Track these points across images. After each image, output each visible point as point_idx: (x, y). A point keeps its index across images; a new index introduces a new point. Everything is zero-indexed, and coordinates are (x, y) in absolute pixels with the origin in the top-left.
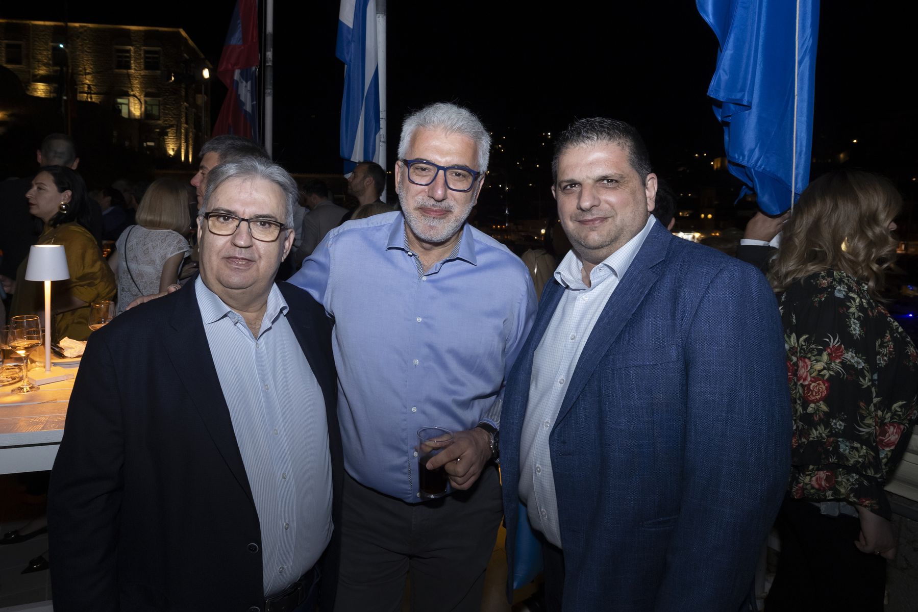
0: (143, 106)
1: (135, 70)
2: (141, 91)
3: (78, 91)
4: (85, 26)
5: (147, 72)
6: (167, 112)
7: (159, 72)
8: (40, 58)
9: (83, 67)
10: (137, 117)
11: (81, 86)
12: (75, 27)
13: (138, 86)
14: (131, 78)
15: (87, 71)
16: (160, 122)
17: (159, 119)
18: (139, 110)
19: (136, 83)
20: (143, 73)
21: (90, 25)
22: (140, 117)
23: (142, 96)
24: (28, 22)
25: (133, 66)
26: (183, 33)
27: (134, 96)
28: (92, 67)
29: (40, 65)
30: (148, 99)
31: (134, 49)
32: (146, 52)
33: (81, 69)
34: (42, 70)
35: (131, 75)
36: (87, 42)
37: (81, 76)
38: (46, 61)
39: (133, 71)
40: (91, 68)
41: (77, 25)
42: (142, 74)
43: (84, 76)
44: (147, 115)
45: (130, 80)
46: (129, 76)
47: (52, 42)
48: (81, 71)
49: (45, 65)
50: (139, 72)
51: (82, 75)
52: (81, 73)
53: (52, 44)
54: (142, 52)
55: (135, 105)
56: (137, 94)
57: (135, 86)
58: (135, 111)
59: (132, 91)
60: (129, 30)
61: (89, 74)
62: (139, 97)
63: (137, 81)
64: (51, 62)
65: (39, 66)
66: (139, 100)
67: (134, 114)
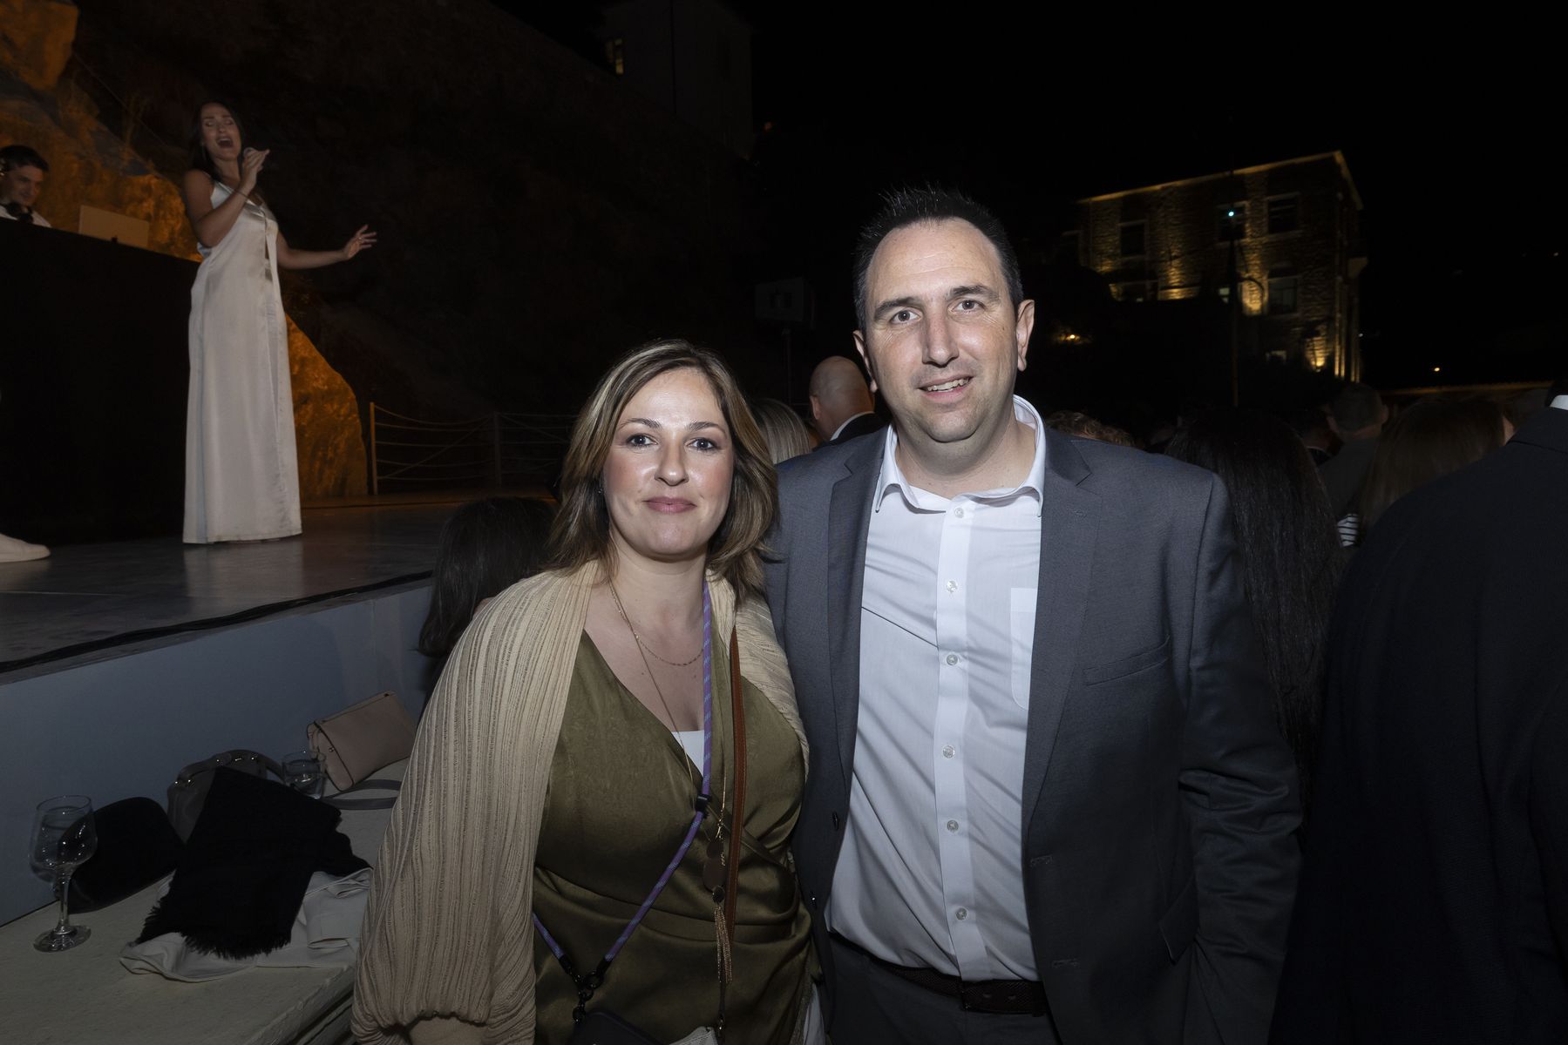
0: (1266, 294)
1: (1252, 236)
2: (1263, 268)
3: (1160, 286)
4: (1171, 187)
5: (1272, 236)
6: (1310, 296)
7: (1295, 233)
8: (1103, 248)
9: (1167, 249)
10: (1255, 313)
11: (1164, 279)
12: (1155, 192)
13: (1258, 262)
14: (1245, 252)
15: (1173, 254)
16: (1297, 315)
17: (1294, 310)
18: (1258, 301)
19: (1254, 260)
20: (1265, 239)
21: (1178, 183)
22: (1260, 312)
23: (1265, 278)
24: (1087, 200)
25: (1248, 231)
26: (1339, 157)
27: (1251, 279)
28: (1180, 246)
29: (1103, 259)
30: (1274, 280)
31: (1251, 204)
32: (1271, 204)
33: (1163, 252)
34: (1106, 265)
35: (1246, 246)
36: (1173, 209)
37: (1164, 264)
38: (1111, 251)
39: (1248, 240)
40: (1178, 249)
41: (1158, 187)
42: (1264, 242)
43: (1169, 263)
44: (1272, 307)
45: (1243, 254)
46: (1242, 248)
47: (1120, 222)
48: (1163, 256)
49: (1109, 257)
50: (1259, 239)
51: (1166, 261)
52: (1164, 259)
53: (1119, 225)
54: (1265, 207)
55: (1251, 294)
56: (1256, 275)
57: (1253, 262)
58: (1251, 303)
59: (1247, 272)
60: (1242, 176)
61: (1176, 257)
62: (1259, 280)
63: (1255, 255)
64: (1119, 251)
65: (1102, 261)
66: (1259, 284)
67: (1250, 308)
